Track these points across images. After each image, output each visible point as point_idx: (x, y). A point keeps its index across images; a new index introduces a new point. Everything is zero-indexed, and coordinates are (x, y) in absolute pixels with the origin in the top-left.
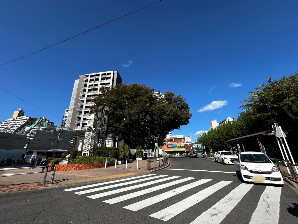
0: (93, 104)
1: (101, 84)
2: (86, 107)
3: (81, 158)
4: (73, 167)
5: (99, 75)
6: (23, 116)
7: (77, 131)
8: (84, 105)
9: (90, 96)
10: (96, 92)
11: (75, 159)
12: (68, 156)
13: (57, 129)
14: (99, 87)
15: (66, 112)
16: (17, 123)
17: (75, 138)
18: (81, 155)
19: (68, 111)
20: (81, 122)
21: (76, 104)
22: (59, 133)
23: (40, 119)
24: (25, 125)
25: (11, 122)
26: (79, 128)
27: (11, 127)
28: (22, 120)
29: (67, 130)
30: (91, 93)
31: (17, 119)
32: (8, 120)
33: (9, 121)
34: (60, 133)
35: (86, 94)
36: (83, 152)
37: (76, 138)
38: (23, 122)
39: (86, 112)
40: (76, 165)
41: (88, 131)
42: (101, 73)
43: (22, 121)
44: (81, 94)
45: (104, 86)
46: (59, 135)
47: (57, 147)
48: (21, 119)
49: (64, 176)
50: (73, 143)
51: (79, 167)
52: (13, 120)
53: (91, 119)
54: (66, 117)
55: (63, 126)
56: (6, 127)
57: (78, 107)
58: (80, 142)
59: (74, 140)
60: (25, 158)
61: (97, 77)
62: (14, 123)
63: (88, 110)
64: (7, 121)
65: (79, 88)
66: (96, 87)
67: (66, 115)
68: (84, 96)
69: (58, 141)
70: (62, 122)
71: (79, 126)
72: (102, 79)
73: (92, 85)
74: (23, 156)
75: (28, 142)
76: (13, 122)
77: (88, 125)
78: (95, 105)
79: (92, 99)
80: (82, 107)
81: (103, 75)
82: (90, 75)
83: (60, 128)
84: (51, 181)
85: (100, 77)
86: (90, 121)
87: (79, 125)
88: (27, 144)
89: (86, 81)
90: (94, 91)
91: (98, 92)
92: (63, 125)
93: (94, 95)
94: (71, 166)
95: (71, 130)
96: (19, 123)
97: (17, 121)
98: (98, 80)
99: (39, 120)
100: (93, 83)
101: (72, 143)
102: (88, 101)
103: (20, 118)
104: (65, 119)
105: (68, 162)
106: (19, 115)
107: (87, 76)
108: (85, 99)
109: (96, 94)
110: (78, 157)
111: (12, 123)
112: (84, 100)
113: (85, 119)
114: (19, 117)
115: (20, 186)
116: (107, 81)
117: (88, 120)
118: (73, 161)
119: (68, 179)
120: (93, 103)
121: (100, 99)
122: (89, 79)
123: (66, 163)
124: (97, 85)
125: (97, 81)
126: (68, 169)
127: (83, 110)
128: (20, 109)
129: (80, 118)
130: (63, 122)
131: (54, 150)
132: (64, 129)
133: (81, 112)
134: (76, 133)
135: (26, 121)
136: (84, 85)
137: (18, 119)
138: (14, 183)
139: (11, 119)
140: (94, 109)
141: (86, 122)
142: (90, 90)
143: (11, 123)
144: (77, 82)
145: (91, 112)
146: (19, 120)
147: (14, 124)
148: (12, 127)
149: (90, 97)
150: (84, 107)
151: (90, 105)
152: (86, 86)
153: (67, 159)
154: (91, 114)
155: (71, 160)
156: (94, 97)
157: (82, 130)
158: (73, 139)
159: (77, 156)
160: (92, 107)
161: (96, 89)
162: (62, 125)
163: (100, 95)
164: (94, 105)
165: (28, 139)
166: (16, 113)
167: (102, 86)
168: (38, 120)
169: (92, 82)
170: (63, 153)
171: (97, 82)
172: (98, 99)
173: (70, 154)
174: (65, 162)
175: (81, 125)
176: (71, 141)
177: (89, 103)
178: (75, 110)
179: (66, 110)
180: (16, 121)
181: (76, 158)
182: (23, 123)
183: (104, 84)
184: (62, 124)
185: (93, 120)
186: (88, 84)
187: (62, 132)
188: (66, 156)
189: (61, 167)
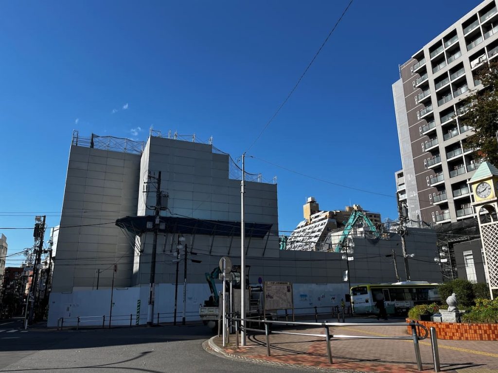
0: (469, 131)
1: (472, 58)
2: (450, 149)
3: (489, 303)
4: (475, 332)
5: (454, 33)
6: (319, 211)
7: (446, 226)
8: (441, 143)
9: (450, 110)
10: (463, 89)
11: (473, 307)
12: (450, 299)
13: (393, 229)
14: (467, 72)
15: (399, 181)
16: (315, 229)
17: (446, 245)
18: (489, 297)
19: (401, 175)
20: (449, 197)
21: (416, 149)
22: (402, 239)
23: (356, 214)
24: (328, 229)
25: (305, 228)
26: (450, 216)
27: (309, 239)
28: (320, 220)
29: (416, 226)
30: (452, 101)
31: (311, 220)
32: (300, 225)
33: (302, 227)
34: (403, 237)
35: (436, 109)
36: (491, 288)
37: (451, 246)
38: (322, 225)
39: (453, 165)
40: (485, 326)
41: (485, 219)
42: (458, 25)
43: (320, 223)
44: (420, 116)
45: (485, 57)
46: (403, 242)
47: (408, 274)
48: (317, 219)
49: (461, 355)
50: (445, 260)
51: (493, 333)
52: (306, 225)
53: (482, 182)
54: (403, 192)
55: (404, 219)
56: (301, 238)
57: (426, 157)
58: (468, 257)
59: (446, 252)
60: (353, 303)
61: (450, 44)
62: (310, 229)
63: (459, 154)
64: (299, 228)
65: (409, 103)
66: (458, 76)
67: (400, 189)
68: (430, 118)
69: (406, 259)
70: (398, 210)
71: (446, 211)
72: (470, 40)
73: (444, 76)
74: (348, 297)
75: (347, 267)
76: (308, 227)
77: (478, 200)
78: (479, 133)
79: (460, 119)
80: (435, 152)
81: (465, 25)
82: (426, 49)
83: (399, 225)
84: (434, 364)
85: (460, 39)
86: (481, 189)
87: (445, 206)
88: (347, 272)
89: (423, 71)
90: (455, 89)
91: (473, 87)
92: (405, 215)
93: (460, 104)
94: (470, 328)
95: (429, 225)
96: (317, 229)
97: (313, 225)
98: (456, 49)
99: (355, 216)
100: (444, 68)
101: (443, 261)
102: (447, 129)
103: (316, 217)
104: (402, 197)
105: (456, 316)
106: (312, 212)
107: (421, 57)
108: (437, 125)
109: (469, 94)
110: (481, 303)
111: (307, 231)
112: (435, 131)
113: (456, 187)
114: (314, 216)
115: (373, 366)
116: (488, 36)
117: (474, 187)
118: (471, 314)
119: (475, 363)
120: (465, 127)
121: (488, 105)
122: (427, 61)
123: (451, 318)
124: (460, 66)
125: (457, 55)
126: (462, 335)
127: (443, 160)
128: (310, 199)
129: (441, 188)
130: (401, 208)
131: (404, 283)
132: (409, 225)
133: (438, 169)
134: (446, 231)
135: (326, 221)
136: (418, 87)
137: (313, 220)
138: (359, 357)
139: (303, 223)
140: (478, 145)
141: (464, 193)
142: (442, 95)
143: (305, 230)
144: (398, 88)
145: (469, 158)
146: (315, 222)
147: (310, 231)
148: (310, 237)
149: (451, 114)
150: (442, 152)
151: (461, 137)
152: (425, 87)
153: (451, 308)
154: (472, 166)
155: (464, 311)
156: (462, 109)
157: (458, 220)
158: (443, 251)
159: (475, 300)
160: (467, 142)
161: (463, 82)
162: (401, 216)
163: (480, 93)
164: (474, 133)
165: (344, 259)
166: (307, 208)
167: (477, 61)
168: (353, 217)
169: (441, 66)
170: (429, 291)
171: (457, 59)
172: (481, 110)
173: (454, 294)
174: (448, 316)
175: (452, 206)
176: (440, 258)
177: (455, 132)
178: (418, 166)
179: (396, 174)
180: (311, 224)
181: (474, 304)
182: (323, 227)
183: (482, 52)
184: (401, 213)
185: (490, 183)
186: (431, 77)
187: (407, 234)
188: (445, 298)
189: (443, 329)
